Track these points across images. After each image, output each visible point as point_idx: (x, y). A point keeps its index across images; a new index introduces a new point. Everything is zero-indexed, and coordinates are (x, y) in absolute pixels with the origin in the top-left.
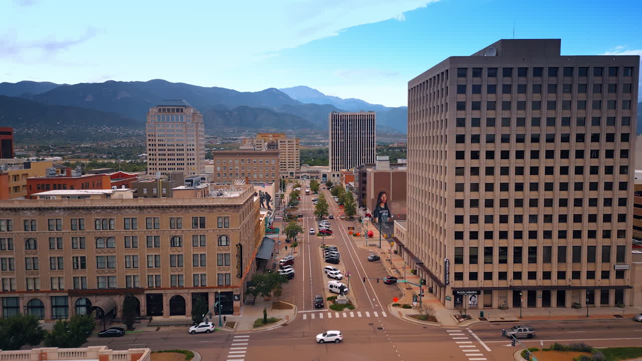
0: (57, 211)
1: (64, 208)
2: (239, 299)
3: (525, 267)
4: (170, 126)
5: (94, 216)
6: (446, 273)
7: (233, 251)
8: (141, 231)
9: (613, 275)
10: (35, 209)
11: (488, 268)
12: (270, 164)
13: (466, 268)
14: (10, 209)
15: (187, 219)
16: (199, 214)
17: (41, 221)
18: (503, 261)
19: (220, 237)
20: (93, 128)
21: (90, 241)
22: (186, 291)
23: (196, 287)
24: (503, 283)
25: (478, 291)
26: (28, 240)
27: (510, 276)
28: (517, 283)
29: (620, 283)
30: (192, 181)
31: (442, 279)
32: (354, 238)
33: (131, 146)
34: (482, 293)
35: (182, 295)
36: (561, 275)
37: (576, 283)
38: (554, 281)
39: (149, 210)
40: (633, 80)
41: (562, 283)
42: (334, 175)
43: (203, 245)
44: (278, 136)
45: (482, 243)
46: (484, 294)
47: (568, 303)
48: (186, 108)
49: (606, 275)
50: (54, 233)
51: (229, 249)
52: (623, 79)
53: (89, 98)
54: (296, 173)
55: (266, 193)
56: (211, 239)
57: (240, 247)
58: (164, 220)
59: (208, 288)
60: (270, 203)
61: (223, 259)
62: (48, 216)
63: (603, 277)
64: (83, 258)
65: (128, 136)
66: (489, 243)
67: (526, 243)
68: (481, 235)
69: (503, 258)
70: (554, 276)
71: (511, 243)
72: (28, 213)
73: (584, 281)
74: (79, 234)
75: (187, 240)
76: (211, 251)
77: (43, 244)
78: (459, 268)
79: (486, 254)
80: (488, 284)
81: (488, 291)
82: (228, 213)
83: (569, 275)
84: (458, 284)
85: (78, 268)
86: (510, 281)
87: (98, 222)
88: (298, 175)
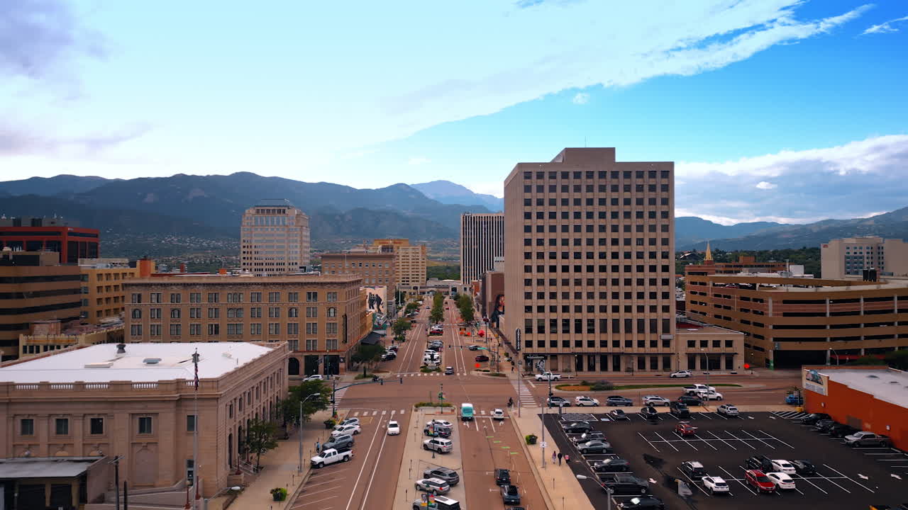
0: (198, 286)
1: (204, 284)
2: (344, 361)
3: (585, 337)
4: (270, 230)
5: (227, 291)
6: (518, 341)
7: (339, 321)
8: (264, 304)
9: (660, 344)
10: (181, 284)
11: (554, 337)
12: (384, 268)
13: (535, 337)
14: (161, 285)
15: (303, 294)
16: (312, 290)
17: (184, 294)
18: (566, 331)
19: (329, 309)
20: (155, 238)
21: (223, 311)
22: (300, 354)
23: (308, 351)
24: (566, 350)
25: (545, 356)
26: (173, 310)
27: (572, 344)
28: (578, 350)
29: (666, 350)
30: (305, 268)
31: (514, 344)
32: (463, 337)
33: (208, 261)
34: (549, 358)
35: (297, 358)
36: (616, 344)
37: (629, 350)
38: (610, 348)
39: (272, 286)
40: (669, 181)
41: (616, 350)
42: (465, 289)
43: (315, 315)
44: (400, 243)
45: (547, 316)
46: (551, 359)
47: (623, 367)
48: (289, 208)
49: (654, 344)
50: (195, 305)
51: (336, 320)
52: (659, 181)
53: (150, 198)
54: (421, 288)
55: (377, 295)
56: (322, 311)
57: (345, 317)
58: (284, 294)
59: (319, 352)
60: (381, 307)
61: (331, 327)
62: (190, 291)
63: (651, 346)
64: (217, 326)
65: (203, 249)
66: (553, 316)
67: (585, 316)
68: (547, 309)
69: (566, 329)
70: (610, 344)
71: (572, 316)
72: (174, 288)
73: (635, 349)
74: (214, 305)
75: (302, 312)
76: (322, 320)
77: (185, 313)
78: (529, 337)
79: (551, 325)
80: (554, 350)
81: (554, 356)
82: (337, 289)
83: (622, 344)
84: (529, 350)
85: (212, 334)
86: (573, 348)
87: (229, 296)
88: (423, 290)
